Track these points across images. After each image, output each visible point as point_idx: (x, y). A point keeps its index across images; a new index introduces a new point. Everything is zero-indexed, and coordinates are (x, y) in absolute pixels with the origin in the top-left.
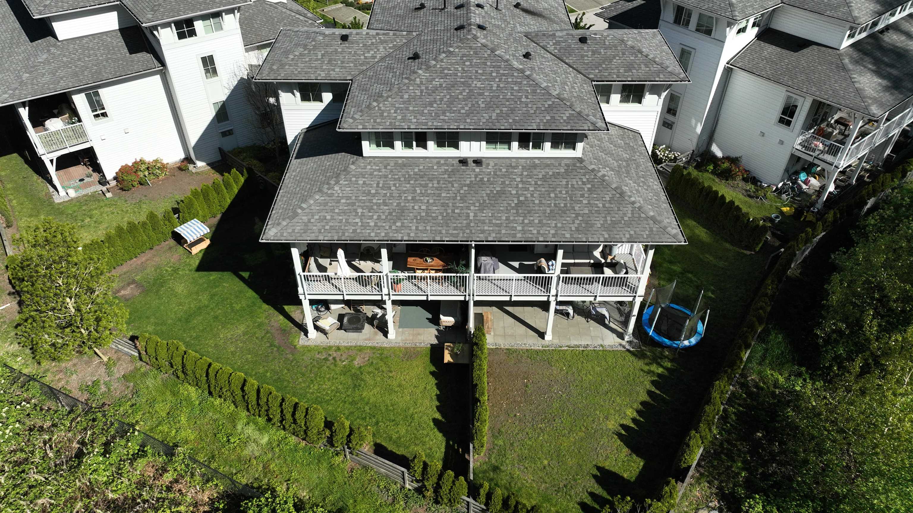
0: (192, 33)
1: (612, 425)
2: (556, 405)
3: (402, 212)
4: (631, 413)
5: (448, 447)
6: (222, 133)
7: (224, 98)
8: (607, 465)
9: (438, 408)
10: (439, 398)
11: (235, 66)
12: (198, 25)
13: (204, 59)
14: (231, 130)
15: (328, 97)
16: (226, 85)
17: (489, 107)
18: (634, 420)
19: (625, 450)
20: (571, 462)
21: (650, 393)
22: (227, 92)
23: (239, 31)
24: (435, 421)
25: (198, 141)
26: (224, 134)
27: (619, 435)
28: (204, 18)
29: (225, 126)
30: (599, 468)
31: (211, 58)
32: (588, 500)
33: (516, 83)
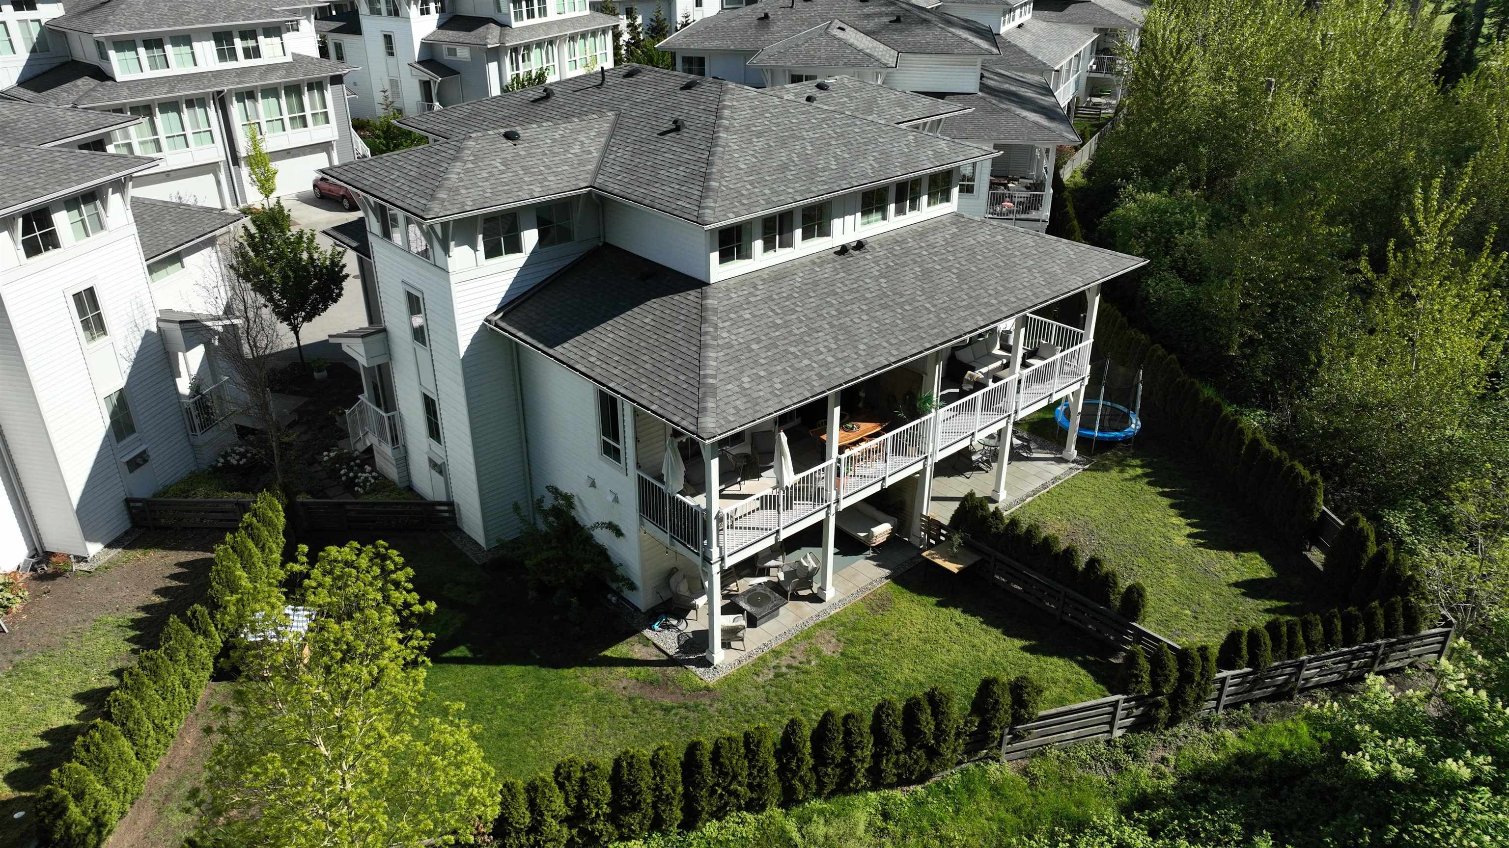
0: (51, 241)
6: (128, 463)
7: (120, 382)
8: (1239, 578)
11: (135, 307)
12: (62, 220)
13: (77, 297)
14: (144, 452)
15: (530, 238)
16: (123, 352)
18: (1190, 524)
19: (1228, 554)
22: (126, 367)
23: (134, 229)
25: (81, 497)
26: (134, 464)
28: (72, 203)
29: (131, 448)
30: (1235, 585)
31: (91, 291)
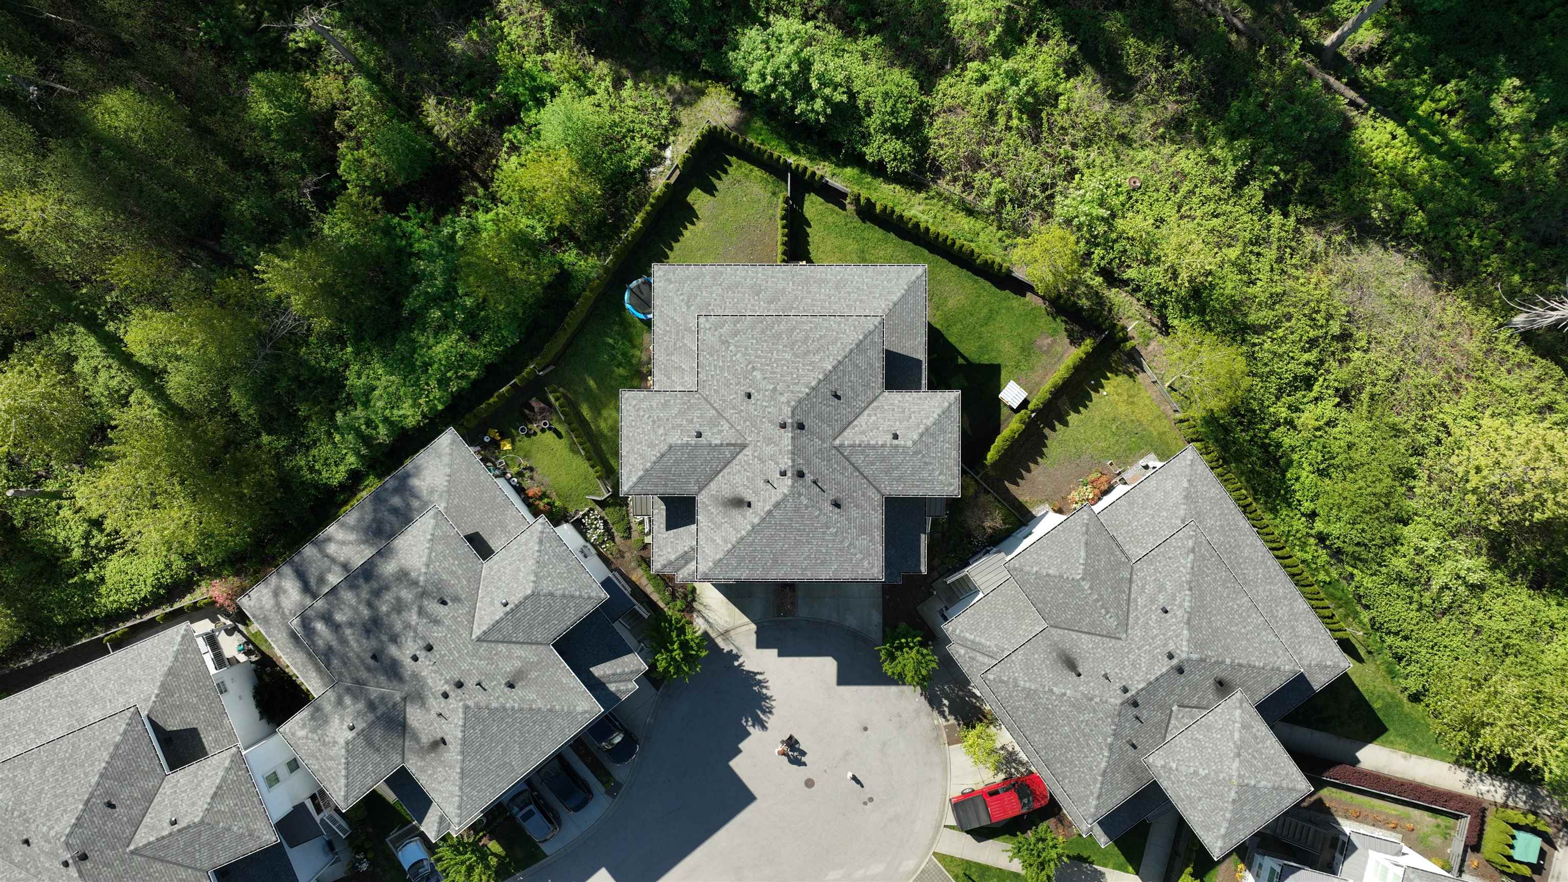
1: (700, 225)
2: (734, 239)
3: (838, 286)
4: (687, 233)
5: (802, 208)
8: (708, 197)
9: (808, 235)
10: (808, 243)
17: (778, 336)
18: (686, 228)
19: (695, 207)
20: (730, 199)
21: (671, 249)
24: (810, 226)
27: (697, 218)
30: (714, 195)
32: (723, 175)
33: (759, 357)
